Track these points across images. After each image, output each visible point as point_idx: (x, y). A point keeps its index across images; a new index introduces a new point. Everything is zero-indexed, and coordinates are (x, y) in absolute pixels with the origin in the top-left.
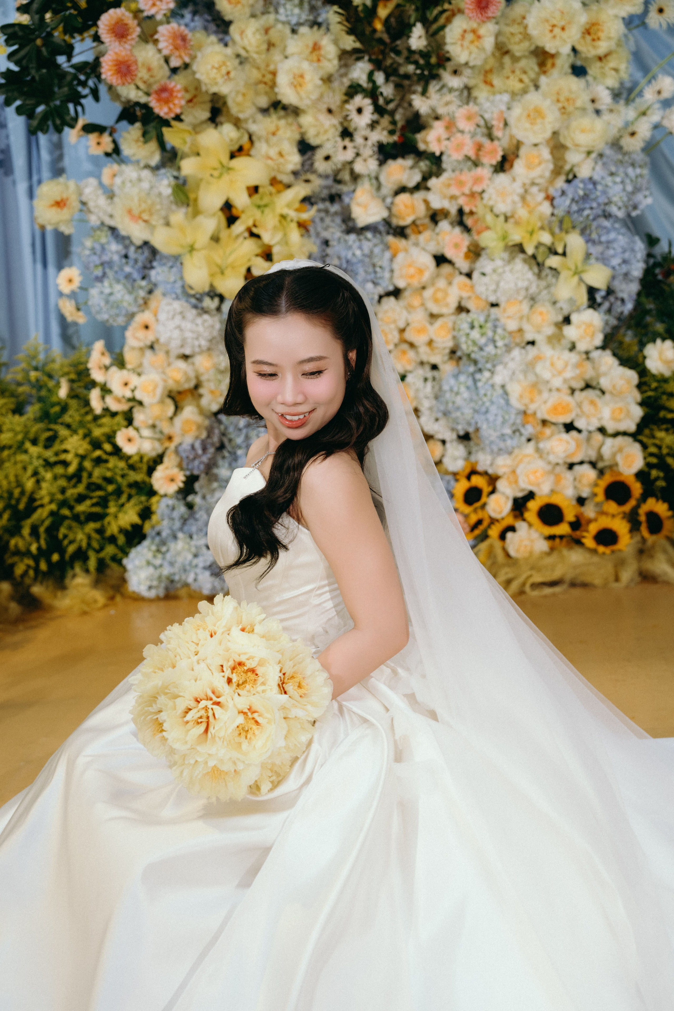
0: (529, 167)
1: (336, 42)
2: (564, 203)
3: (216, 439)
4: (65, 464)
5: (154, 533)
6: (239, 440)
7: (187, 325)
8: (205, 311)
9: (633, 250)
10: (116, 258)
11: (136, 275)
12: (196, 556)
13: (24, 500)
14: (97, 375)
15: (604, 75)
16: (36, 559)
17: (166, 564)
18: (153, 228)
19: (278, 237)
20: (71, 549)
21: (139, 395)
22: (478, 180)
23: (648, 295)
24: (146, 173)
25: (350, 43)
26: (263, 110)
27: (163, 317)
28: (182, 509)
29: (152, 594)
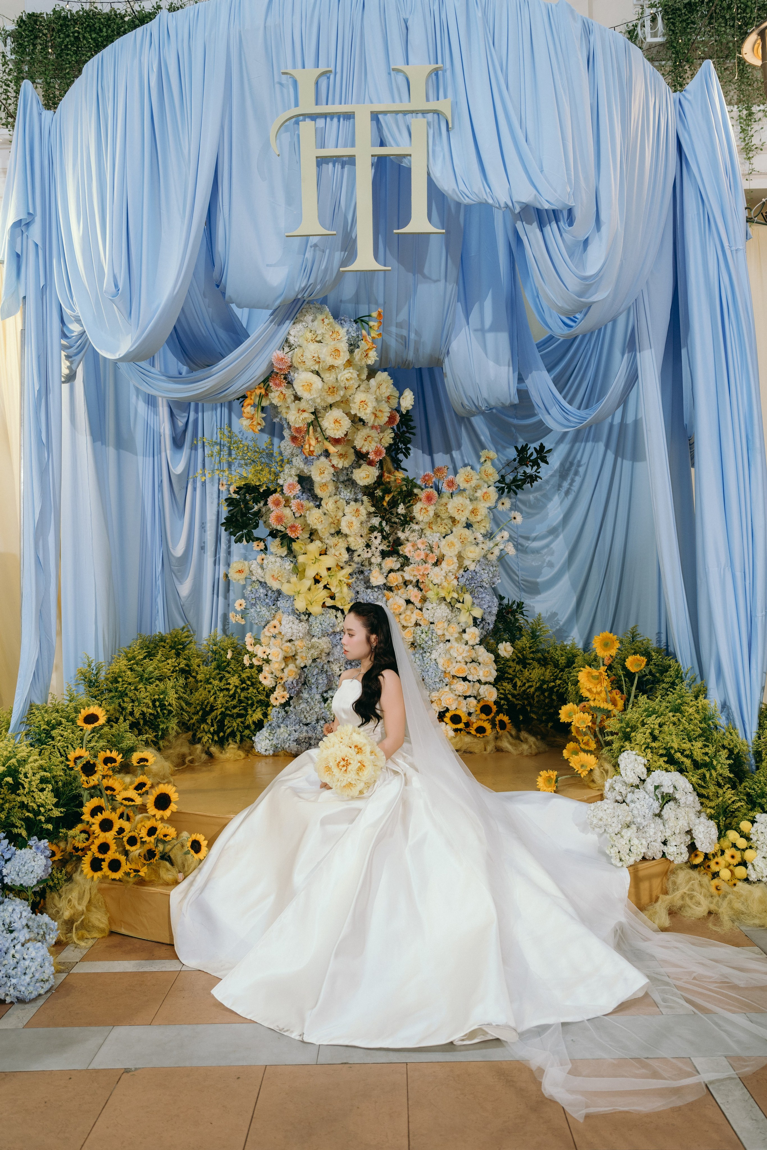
0: (448, 565)
1: (366, 509)
2: (463, 581)
3: (302, 680)
4: (228, 690)
5: (268, 725)
6: (313, 680)
7: (295, 627)
8: (301, 621)
9: (493, 602)
10: (262, 595)
11: (270, 603)
12: (290, 735)
13: (209, 706)
14: (250, 648)
15: (480, 528)
16: (213, 734)
17: (275, 738)
18: (283, 583)
19: (338, 589)
20: (229, 731)
21: (270, 657)
22: (426, 569)
23: (499, 622)
24: (279, 559)
25: (372, 509)
26: (332, 535)
27: (283, 623)
28: (284, 713)
29: (267, 753)
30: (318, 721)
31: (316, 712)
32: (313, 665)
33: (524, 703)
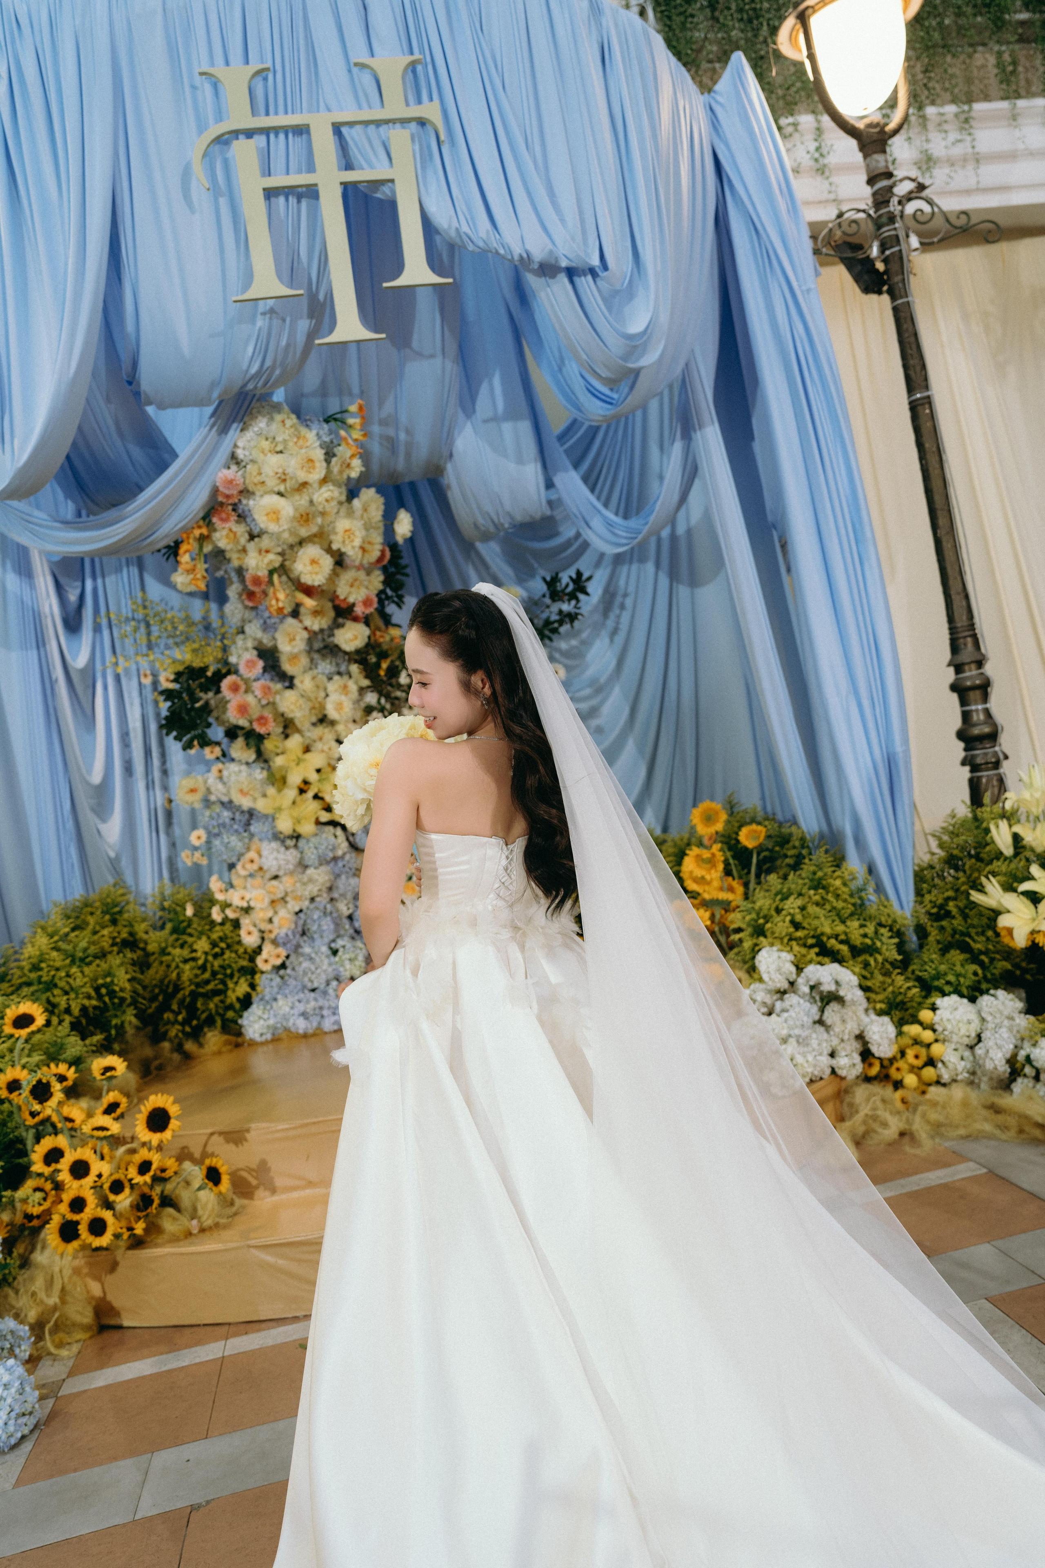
1: (356, 683)
3: (300, 929)
4: (194, 959)
5: (258, 999)
6: (314, 928)
7: (280, 857)
8: (287, 848)
10: (227, 820)
11: (241, 830)
12: (292, 1008)
14: (219, 897)
16: (183, 1024)
17: (271, 1017)
18: (255, 799)
20: (204, 1016)
21: (252, 904)
24: (244, 768)
25: (366, 683)
26: (314, 724)
27: (265, 853)
28: (278, 980)
29: (264, 1038)
30: (328, 983)
31: (325, 971)
32: (312, 906)
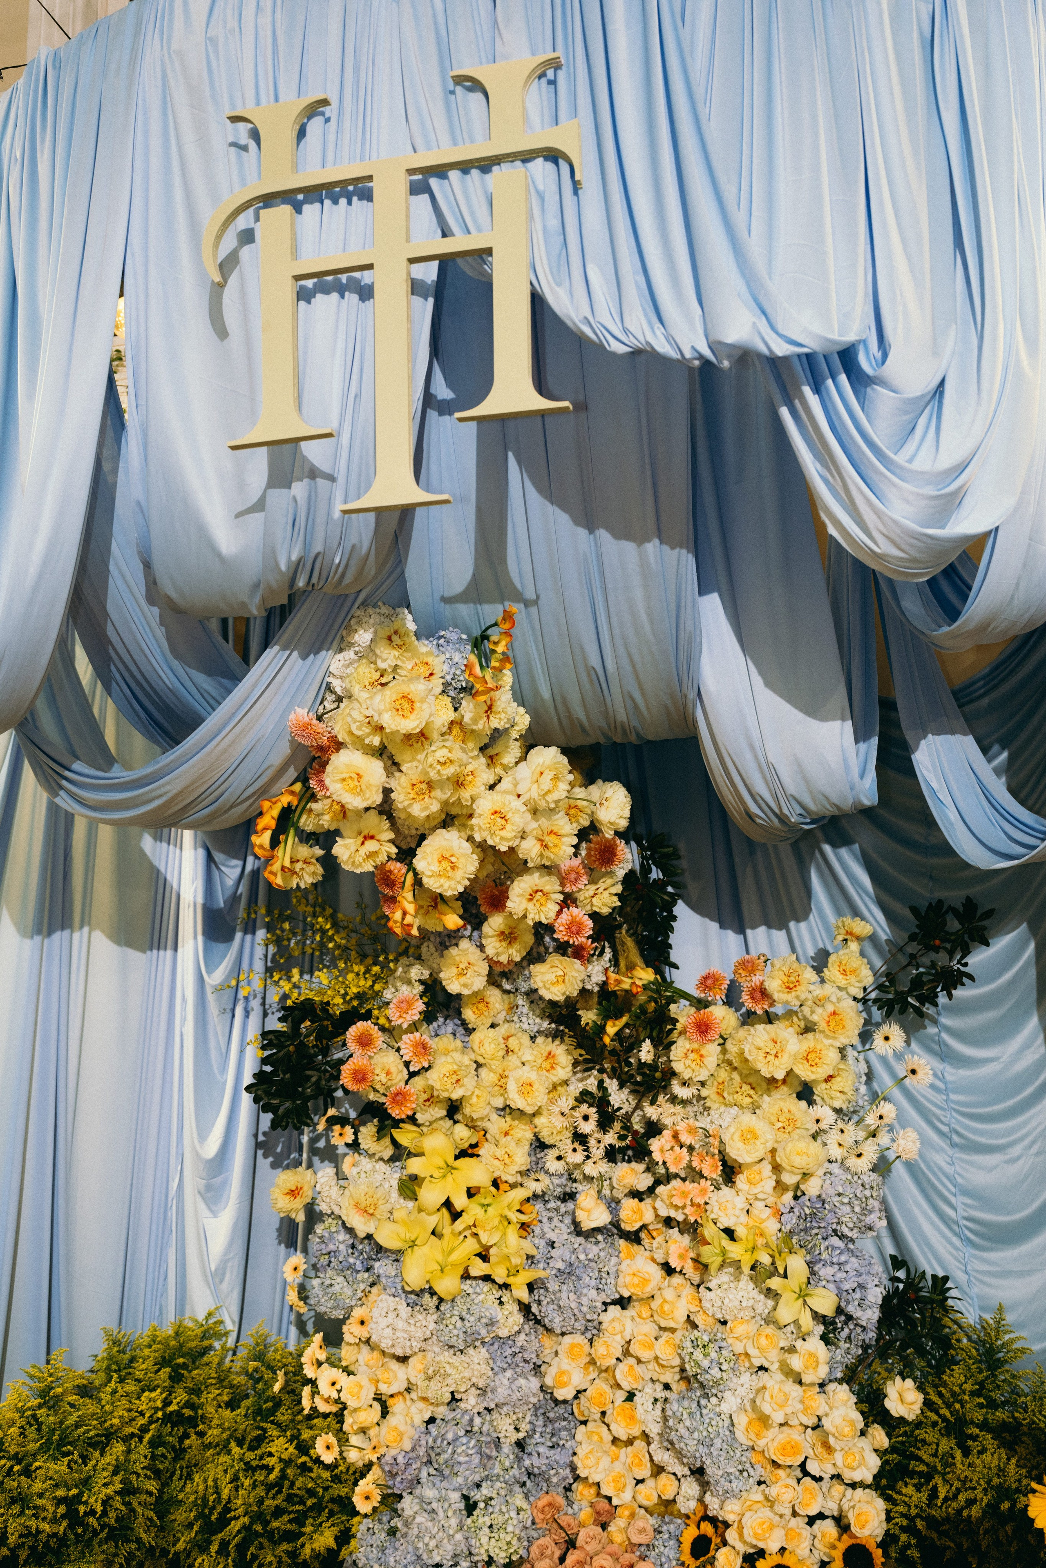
0: (753, 1183)
1: (569, 1052)
2: (790, 1221)
6: (448, 1455)
9: (870, 1274)
10: (342, 1247)
11: (359, 1266)
13: (219, 1509)
14: (309, 1371)
15: (829, 1097)
18: (376, 1222)
19: (497, 1238)
21: (345, 1398)
22: (702, 1192)
23: (891, 1325)
24: (381, 1166)
25: (580, 1054)
26: (499, 1110)
32: (451, 1415)
33: (959, 1546)
